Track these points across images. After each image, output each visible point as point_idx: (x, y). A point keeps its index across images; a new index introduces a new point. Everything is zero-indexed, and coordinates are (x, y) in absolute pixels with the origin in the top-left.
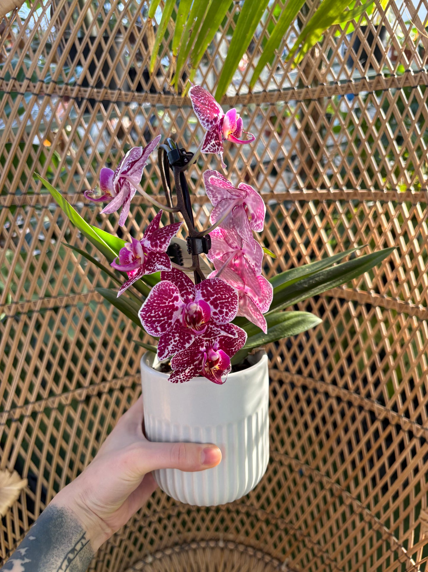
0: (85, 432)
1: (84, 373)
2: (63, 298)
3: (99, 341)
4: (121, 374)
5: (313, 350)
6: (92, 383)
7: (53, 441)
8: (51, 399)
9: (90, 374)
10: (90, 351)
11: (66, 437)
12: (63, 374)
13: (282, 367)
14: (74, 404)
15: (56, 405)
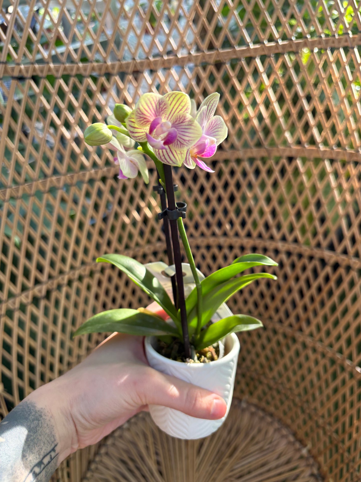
0: (51, 328)
1: (40, 269)
2: (5, 191)
3: (50, 233)
4: (78, 264)
5: (262, 213)
6: (50, 277)
7: (20, 342)
8: (11, 301)
9: (47, 269)
10: (43, 245)
11: (33, 335)
12: (19, 273)
13: (231, 233)
14: (36, 301)
15: (17, 305)
